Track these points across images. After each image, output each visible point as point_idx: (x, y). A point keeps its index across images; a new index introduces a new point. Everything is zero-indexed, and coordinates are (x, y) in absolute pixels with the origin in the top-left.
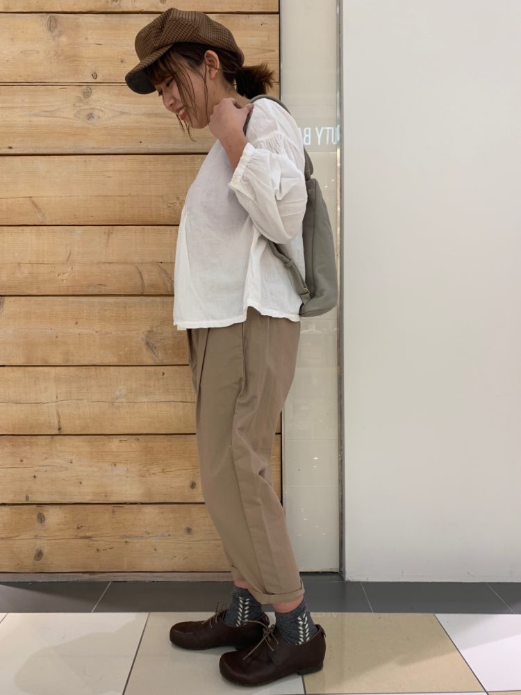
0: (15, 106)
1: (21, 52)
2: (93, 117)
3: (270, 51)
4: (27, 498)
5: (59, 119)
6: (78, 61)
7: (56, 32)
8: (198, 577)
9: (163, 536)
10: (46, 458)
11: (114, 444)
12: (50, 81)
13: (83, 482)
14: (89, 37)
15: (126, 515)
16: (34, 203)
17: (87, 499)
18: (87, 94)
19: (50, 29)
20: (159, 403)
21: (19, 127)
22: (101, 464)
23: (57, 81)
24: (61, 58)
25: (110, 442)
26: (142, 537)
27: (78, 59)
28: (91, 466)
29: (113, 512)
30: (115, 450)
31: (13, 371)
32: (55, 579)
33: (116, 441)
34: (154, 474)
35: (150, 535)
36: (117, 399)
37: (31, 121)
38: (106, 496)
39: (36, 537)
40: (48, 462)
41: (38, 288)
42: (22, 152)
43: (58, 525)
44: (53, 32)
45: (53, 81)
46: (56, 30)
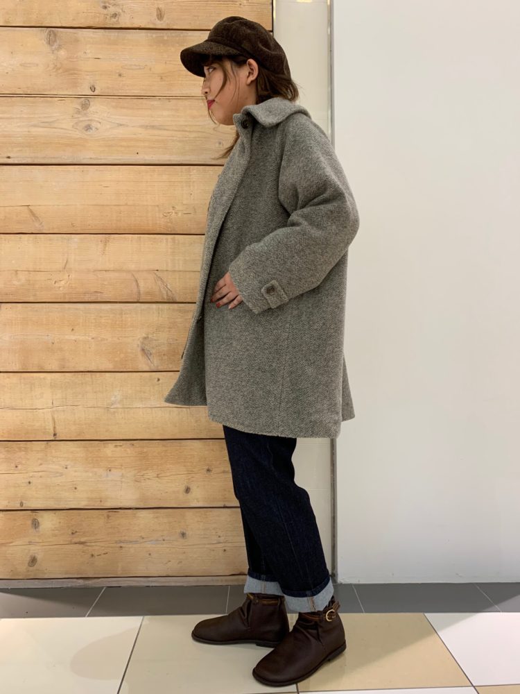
0: (15, 117)
1: (21, 65)
2: (91, 129)
4: (22, 504)
5: (56, 130)
6: (76, 74)
7: (56, 46)
8: (192, 582)
9: (157, 540)
10: (41, 464)
11: (110, 449)
12: (48, 93)
13: (78, 488)
14: (88, 51)
15: (121, 519)
16: (31, 211)
17: (82, 505)
18: (85, 106)
19: (49, 43)
20: (154, 409)
21: (18, 137)
22: (95, 470)
23: (55, 93)
24: (60, 71)
25: (105, 447)
26: (136, 542)
27: (76, 72)
28: (86, 472)
29: (108, 517)
30: (110, 455)
31: (9, 378)
32: (48, 585)
33: (111, 445)
34: (149, 479)
35: (144, 540)
36: (112, 404)
37: (29, 132)
38: (101, 501)
39: (30, 543)
40: (43, 467)
41: (35, 295)
42: (20, 162)
43: (54, 530)
44: (52, 46)
45: (52, 93)
46: (55, 44)
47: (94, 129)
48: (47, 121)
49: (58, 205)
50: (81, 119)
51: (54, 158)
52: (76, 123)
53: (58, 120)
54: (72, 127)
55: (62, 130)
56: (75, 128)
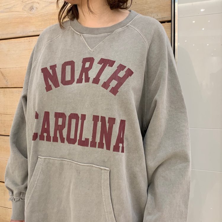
47: (35, 9)
48: (8, 7)
49: (16, 68)
50: (27, 2)
51: (13, 33)
52: (25, 6)
53: (14, 5)
54: (22, 9)
55: (16, 12)
56: (24, 10)
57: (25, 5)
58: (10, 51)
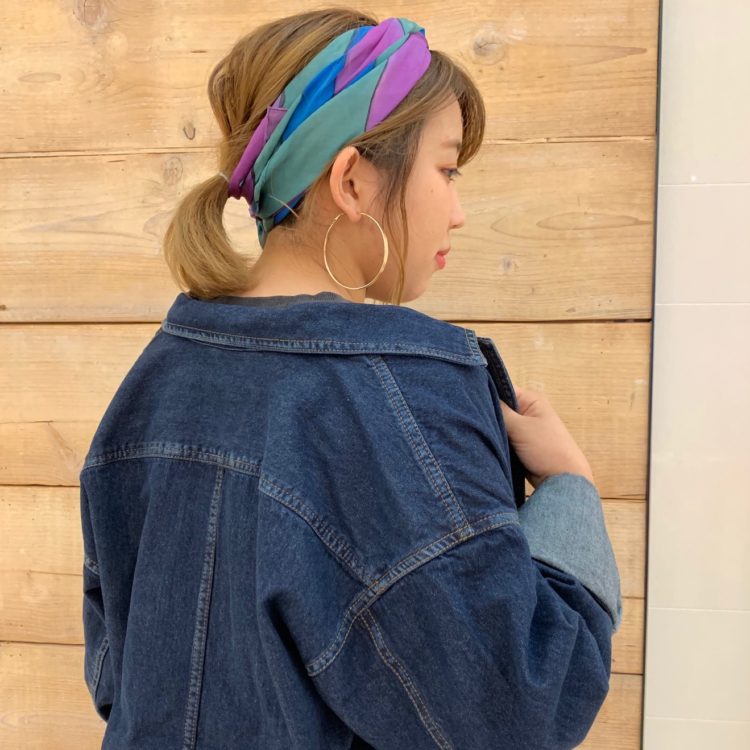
1: (20, 79)
3: (634, 51)
5: (107, 238)
6: (148, 95)
7: (100, 24)
12: (86, 146)
14: (177, 34)
18: (172, 176)
19: (83, 18)
21: (20, 258)
23: (102, 145)
24: (113, 88)
27: (149, 90)
37: (45, 244)
42: (28, 318)
44: (92, 24)
45: (94, 146)
46: (99, 19)
48: (84, 215)
51: (102, 307)
52: (152, 220)
53: (108, 213)
54: (144, 230)
55: (121, 237)
56: (151, 233)
57: (152, 215)
58: (91, 363)
